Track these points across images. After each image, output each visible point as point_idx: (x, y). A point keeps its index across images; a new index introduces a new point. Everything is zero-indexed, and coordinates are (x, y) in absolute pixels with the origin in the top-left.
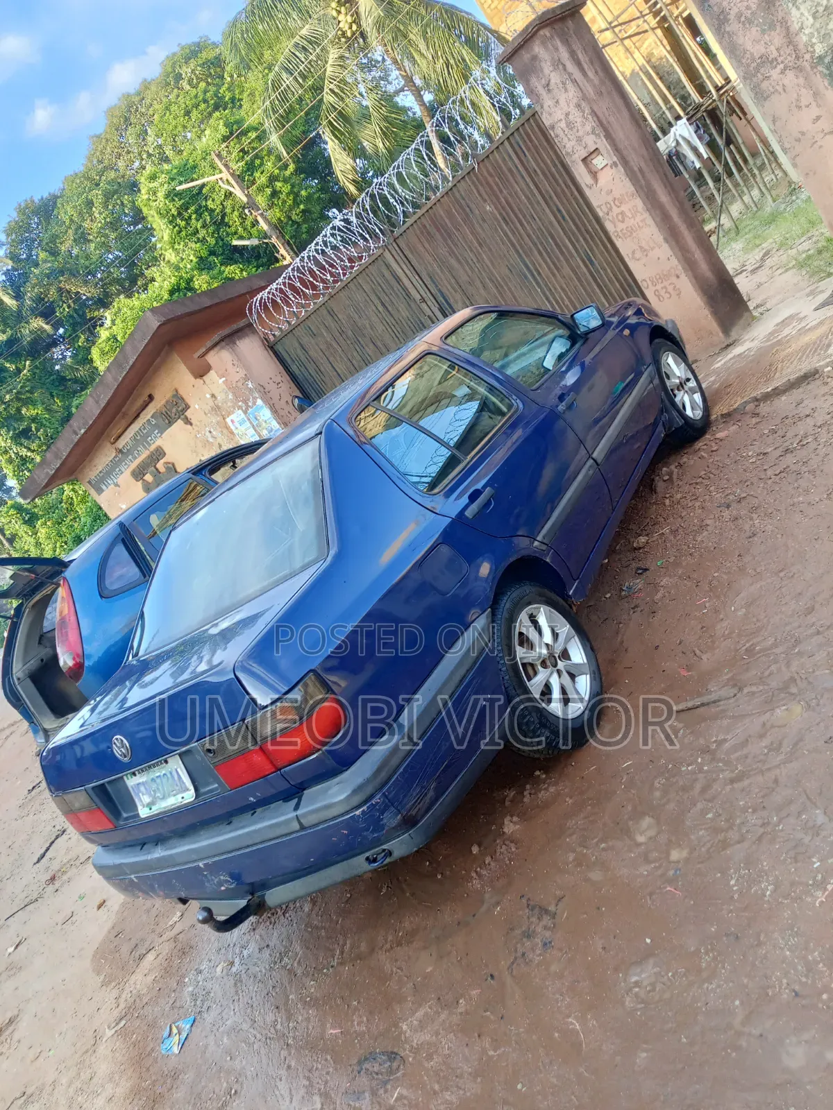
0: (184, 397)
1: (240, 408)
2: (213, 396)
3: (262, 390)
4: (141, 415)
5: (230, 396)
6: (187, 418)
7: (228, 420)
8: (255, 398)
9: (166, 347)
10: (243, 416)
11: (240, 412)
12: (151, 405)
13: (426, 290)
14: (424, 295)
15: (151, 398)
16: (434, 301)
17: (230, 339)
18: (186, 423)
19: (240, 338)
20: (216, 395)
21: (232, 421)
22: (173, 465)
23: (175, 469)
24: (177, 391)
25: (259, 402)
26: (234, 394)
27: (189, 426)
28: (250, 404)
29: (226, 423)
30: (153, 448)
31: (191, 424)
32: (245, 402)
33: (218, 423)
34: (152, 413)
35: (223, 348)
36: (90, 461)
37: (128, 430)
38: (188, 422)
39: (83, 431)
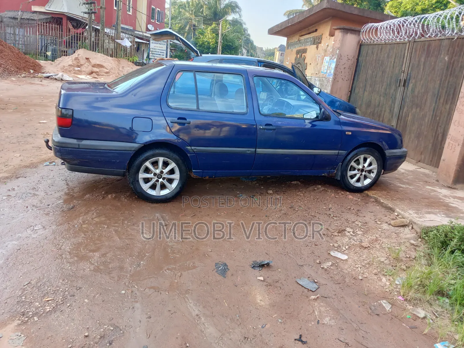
0: (322, 38)
1: (330, 57)
2: (328, 45)
3: (340, 56)
4: (311, 34)
5: (331, 50)
6: (318, 46)
7: (325, 57)
8: (335, 57)
9: (331, 17)
10: (329, 60)
11: (329, 58)
12: (315, 33)
13: (408, 69)
14: (405, 71)
15: (316, 30)
16: (406, 76)
17: (346, 30)
18: (316, 48)
19: (351, 33)
20: (329, 46)
21: (326, 59)
22: (305, 58)
23: (305, 60)
24: (322, 35)
25: (335, 60)
26: (332, 51)
27: (316, 49)
28: (333, 58)
29: (324, 58)
30: (306, 47)
31: (317, 49)
32: (333, 56)
33: (323, 56)
34: (313, 36)
35: (341, 32)
36: (293, 36)
37: (305, 36)
38: (317, 48)
39: (290, 24)
